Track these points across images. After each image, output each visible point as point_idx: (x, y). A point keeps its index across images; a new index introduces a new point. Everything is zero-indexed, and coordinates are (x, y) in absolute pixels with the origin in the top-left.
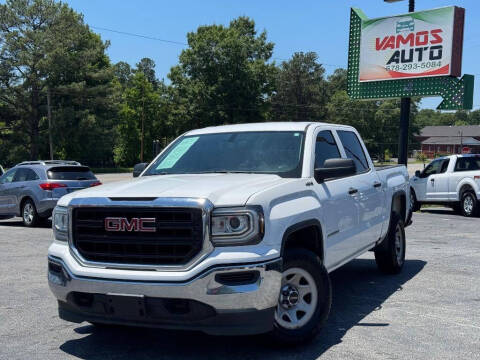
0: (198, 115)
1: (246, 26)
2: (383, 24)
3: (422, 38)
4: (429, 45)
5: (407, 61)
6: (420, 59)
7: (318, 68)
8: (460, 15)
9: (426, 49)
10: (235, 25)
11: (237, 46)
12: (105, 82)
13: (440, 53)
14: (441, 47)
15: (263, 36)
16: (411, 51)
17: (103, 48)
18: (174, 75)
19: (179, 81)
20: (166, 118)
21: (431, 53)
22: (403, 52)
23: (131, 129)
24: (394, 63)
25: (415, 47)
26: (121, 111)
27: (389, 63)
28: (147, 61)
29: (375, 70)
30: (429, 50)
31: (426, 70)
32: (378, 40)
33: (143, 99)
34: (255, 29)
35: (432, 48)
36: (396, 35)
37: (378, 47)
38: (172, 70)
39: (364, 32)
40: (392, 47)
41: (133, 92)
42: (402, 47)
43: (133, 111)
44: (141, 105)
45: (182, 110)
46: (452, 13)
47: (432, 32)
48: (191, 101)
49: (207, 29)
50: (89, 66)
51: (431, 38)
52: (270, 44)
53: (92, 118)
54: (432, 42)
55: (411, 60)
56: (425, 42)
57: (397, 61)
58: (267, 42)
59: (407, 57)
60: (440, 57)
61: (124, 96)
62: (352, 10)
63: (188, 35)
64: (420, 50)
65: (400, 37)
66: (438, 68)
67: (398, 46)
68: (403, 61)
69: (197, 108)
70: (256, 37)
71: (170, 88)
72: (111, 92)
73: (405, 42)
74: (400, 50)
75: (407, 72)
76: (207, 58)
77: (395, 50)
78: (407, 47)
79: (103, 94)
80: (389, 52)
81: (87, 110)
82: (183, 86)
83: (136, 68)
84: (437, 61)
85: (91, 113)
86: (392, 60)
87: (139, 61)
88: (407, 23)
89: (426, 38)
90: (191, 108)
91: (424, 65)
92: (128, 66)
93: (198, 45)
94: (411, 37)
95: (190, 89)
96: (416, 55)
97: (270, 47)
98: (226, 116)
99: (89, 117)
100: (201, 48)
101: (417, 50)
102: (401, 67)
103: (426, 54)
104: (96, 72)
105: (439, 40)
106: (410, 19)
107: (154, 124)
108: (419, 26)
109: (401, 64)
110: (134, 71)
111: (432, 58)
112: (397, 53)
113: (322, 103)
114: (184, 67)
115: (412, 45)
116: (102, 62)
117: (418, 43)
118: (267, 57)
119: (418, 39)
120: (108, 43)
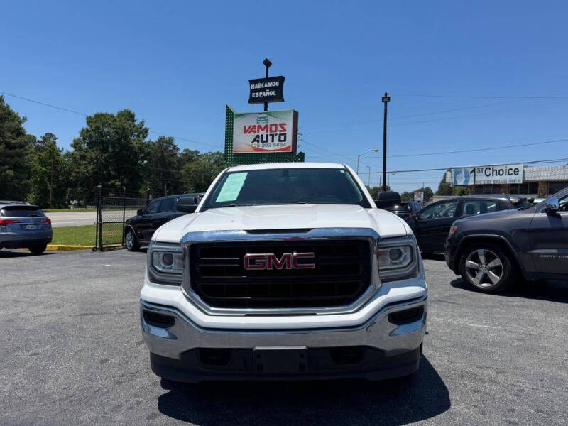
0: (95, 173)
1: (130, 116)
2: (248, 117)
3: (273, 128)
4: (278, 133)
5: (264, 142)
6: (273, 141)
7: (175, 148)
8: (296, 115)
9: (276, 135)
10: (121, 114)
11: (124, 129)
12: (22, 146)
13: (285, 138)
14: (285, 134)
15: (142, 123)
16: (267, 135)
17: (20, 123)
18: (76, 145)
19: (80, 149)
20: (70, 175)
21: (280, 138)
22: (262, 135)
23: (42, 181)
24: (256, 143)
25: (269, 133)
26: (34, 169)
27: (253, 142)
28: (50, 135)
29: (243, 146)
30: (278, 136)
31: (276, 148)
32: (245, 127)
33: (52, 161)
34: (136, 118)
35: (280, 135)
36: (257, 125)
37: (245, 132)
38: (75, 141)
39: (235, 121)
40: (255, 132)
41: (43, 155)
42: (261, 133)
43: (44, 169)
44: (50, 165)
45: (82, 169)
46: (292, 114)
47: (280, 124)
48: (89, 163)
49: (102, 115)
50: (9, 134)
51: (279, 128)
52: (146, 128)
53: (11, 173)
54: (280, 131)
55: (267, 141)
56: (276, 131)
57: (258, 141)
58: (144, 127)
59: (264, 139)
60: (285, 140)
61: (36, 158)
62: (227, 106)
63: (87, 118)
64: (273, 136)
65: (259, 127)
66: (283, 147)
67: (258, 132)
68: (262, 141)
69: (94, 168)
70: (136, 123)
71: (73, 154)
72: (27, 154)
73: (263, 130)
74: (260, 134)
75: (265, 148)
76: (101, 134)
77: (256, 134)
78: (264, 133)
79: (20, 156)
80: (253, 135)
81: (7, 167)
82: (82, 153)
83: (41, 140)
84: (283, 143)
85: (9, 169)
86: (254, 140)
87: (43, 135)
88: (265, 118)
89: (276, 128)
90: (90, 168)
91: (275, 145)
92: (34, 138)
93: (94, 126)
94: (267, 126)
95: (88, 155)
96: (270, 138)
97: (146, 131)
98: (116, 174)
99: (8, 171)
100: (97, 128)
101: (271, 135)
102: (261, 145)
103: (276, 138)
104: (14, 139)
105: (285, 130)
106: (265, 115)
107: (61, 178)
108: (272, 121)
109: (260, 143)
110: (39, 142)
111: (280, 140)
112: (258, 136)
113: (178, 169)
114: (84, 139)
115: (267, 132)
116: (20, 132)
117: (271, 131)
118: (144, 137)
119: (271, 128)
120: (25, 119)
